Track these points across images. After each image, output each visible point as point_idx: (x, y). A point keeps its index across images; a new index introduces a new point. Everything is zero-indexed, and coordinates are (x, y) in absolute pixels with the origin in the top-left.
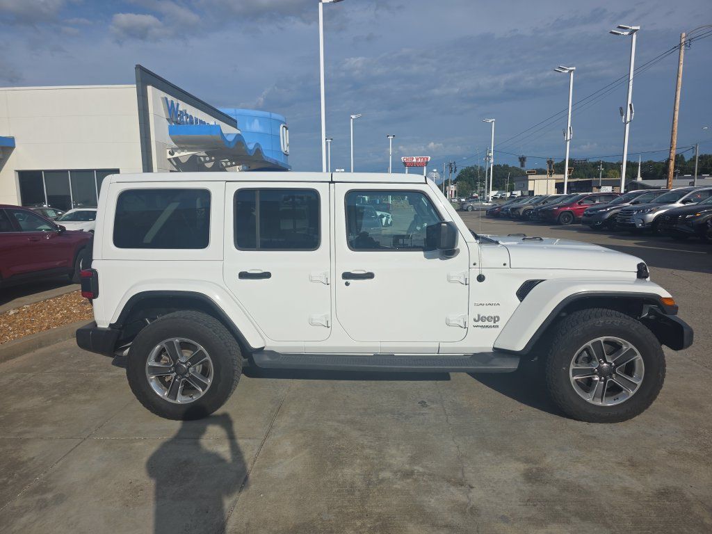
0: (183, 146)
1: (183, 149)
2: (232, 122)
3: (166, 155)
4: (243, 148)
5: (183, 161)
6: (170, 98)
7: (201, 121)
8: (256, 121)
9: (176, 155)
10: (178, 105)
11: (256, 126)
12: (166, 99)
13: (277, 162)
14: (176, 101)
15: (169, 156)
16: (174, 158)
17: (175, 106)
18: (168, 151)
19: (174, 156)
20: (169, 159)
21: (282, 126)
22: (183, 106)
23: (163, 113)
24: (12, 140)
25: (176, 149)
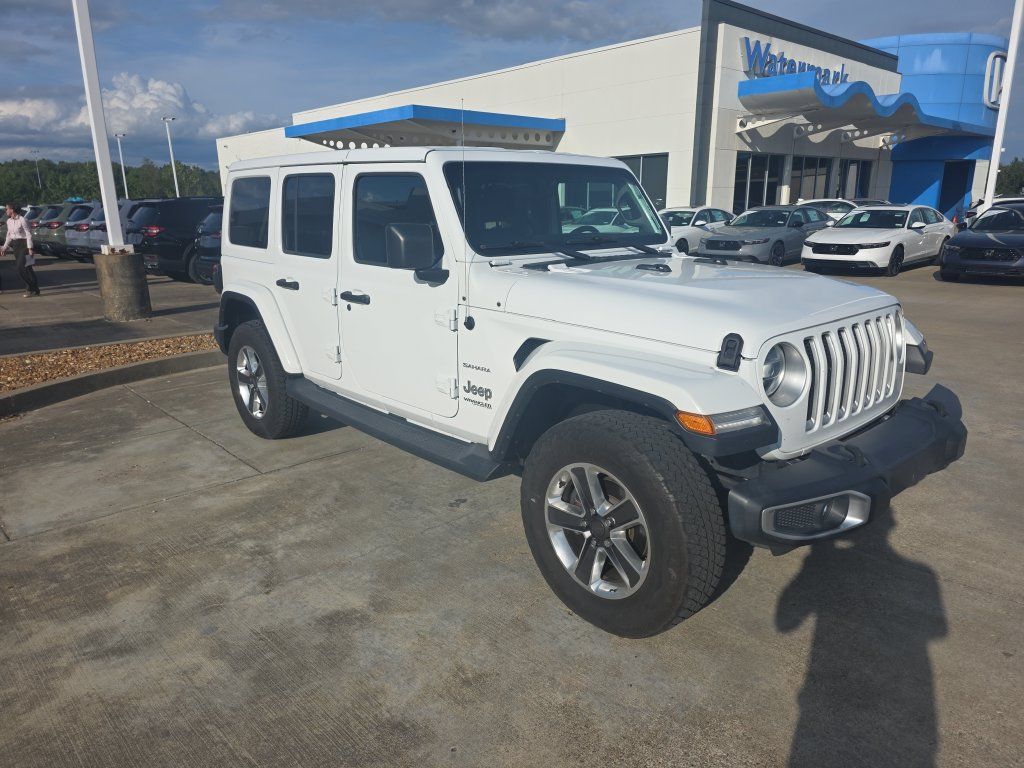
0: (760, 111)
1: (759, 116)
2: (885, 60)
3: (735, 127)
4: (869, 105)
5: (765, 134)
6: (754, 37)
7: (811, 68)
8: (937, 53)
9: (750, 126)
10: (769, 45)
11: (935, 63)
12: (747, 39)
13: (956, 124)
14: (764, 39)
15: (739, 129)
16: (747, 131)
17: (763, 49)
18: (739, 121)
19: (746, 129)
20: (739, 134)
21: (992, 55)
22: (779, 47)
23: (740, 63)
24: (562, 122)
25: (748, 118)
